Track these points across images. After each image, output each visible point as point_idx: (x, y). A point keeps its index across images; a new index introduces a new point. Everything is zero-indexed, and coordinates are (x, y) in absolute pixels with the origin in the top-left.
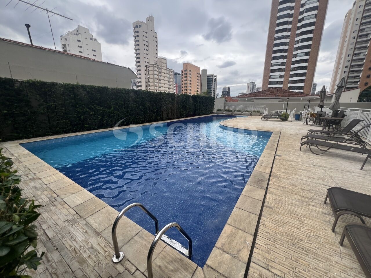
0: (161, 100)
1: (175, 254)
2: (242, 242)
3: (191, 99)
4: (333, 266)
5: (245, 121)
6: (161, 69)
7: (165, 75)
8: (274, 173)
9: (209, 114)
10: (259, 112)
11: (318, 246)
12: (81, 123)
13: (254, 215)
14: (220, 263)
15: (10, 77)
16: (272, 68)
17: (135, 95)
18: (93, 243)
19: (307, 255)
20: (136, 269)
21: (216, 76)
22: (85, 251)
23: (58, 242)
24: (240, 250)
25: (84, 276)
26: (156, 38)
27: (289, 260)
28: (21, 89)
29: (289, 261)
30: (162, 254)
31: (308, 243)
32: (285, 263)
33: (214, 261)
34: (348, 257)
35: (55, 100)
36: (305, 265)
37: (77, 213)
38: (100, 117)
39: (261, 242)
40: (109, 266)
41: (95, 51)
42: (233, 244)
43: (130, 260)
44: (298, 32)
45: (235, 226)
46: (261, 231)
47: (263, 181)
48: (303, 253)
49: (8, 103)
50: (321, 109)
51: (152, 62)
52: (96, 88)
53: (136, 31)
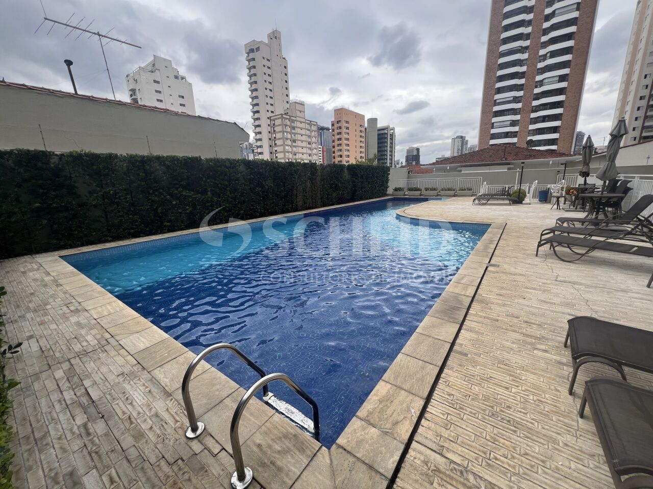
0: (293, 175)
1: (287, 427)
2: (403, 409)
3: (346, 171)
4: (559, 450)
5: (443, 206)
6: (295, 122)
7: (303, 132)
8: (480, 295)
9: (380, 197)
10: (470, 189)
11: (538, 417)
12: (157, 220)
13: (431, 366)
14: (359, 443)
15: (42, 148)
16: (496, 108)
17: (247, 169)
18: (159, 409)
19: (515, 431)
20: (221, 448)
21: (393, 129)
22: (145, 420)
23: (105, 406)
24: (397, 423)
25: (140, 457)
26: (285, 67)
27: (482, 439)
28: (60, 166)
29: (481, 441)
30: (266, 426)
31: (520, 412)
32: (474, 444)
33: (350, 439)
34: (590, 437)
35: (115, 182)
36: (507, 448)
37: (139, 363)
38: (189, 209)
39: (437, 410)
40: (180, 444)
41: (183, 97)
42: (388, 412)
43: (212, 434)
44: (544, 39)
45: (395, 384)
46: (440, 392)
47: (458, 309)
48: (507, 428)
49: (41, 191)
50: (585, 179)
51: (279, 110)
52: (181, 160)
53: (250, 57)
